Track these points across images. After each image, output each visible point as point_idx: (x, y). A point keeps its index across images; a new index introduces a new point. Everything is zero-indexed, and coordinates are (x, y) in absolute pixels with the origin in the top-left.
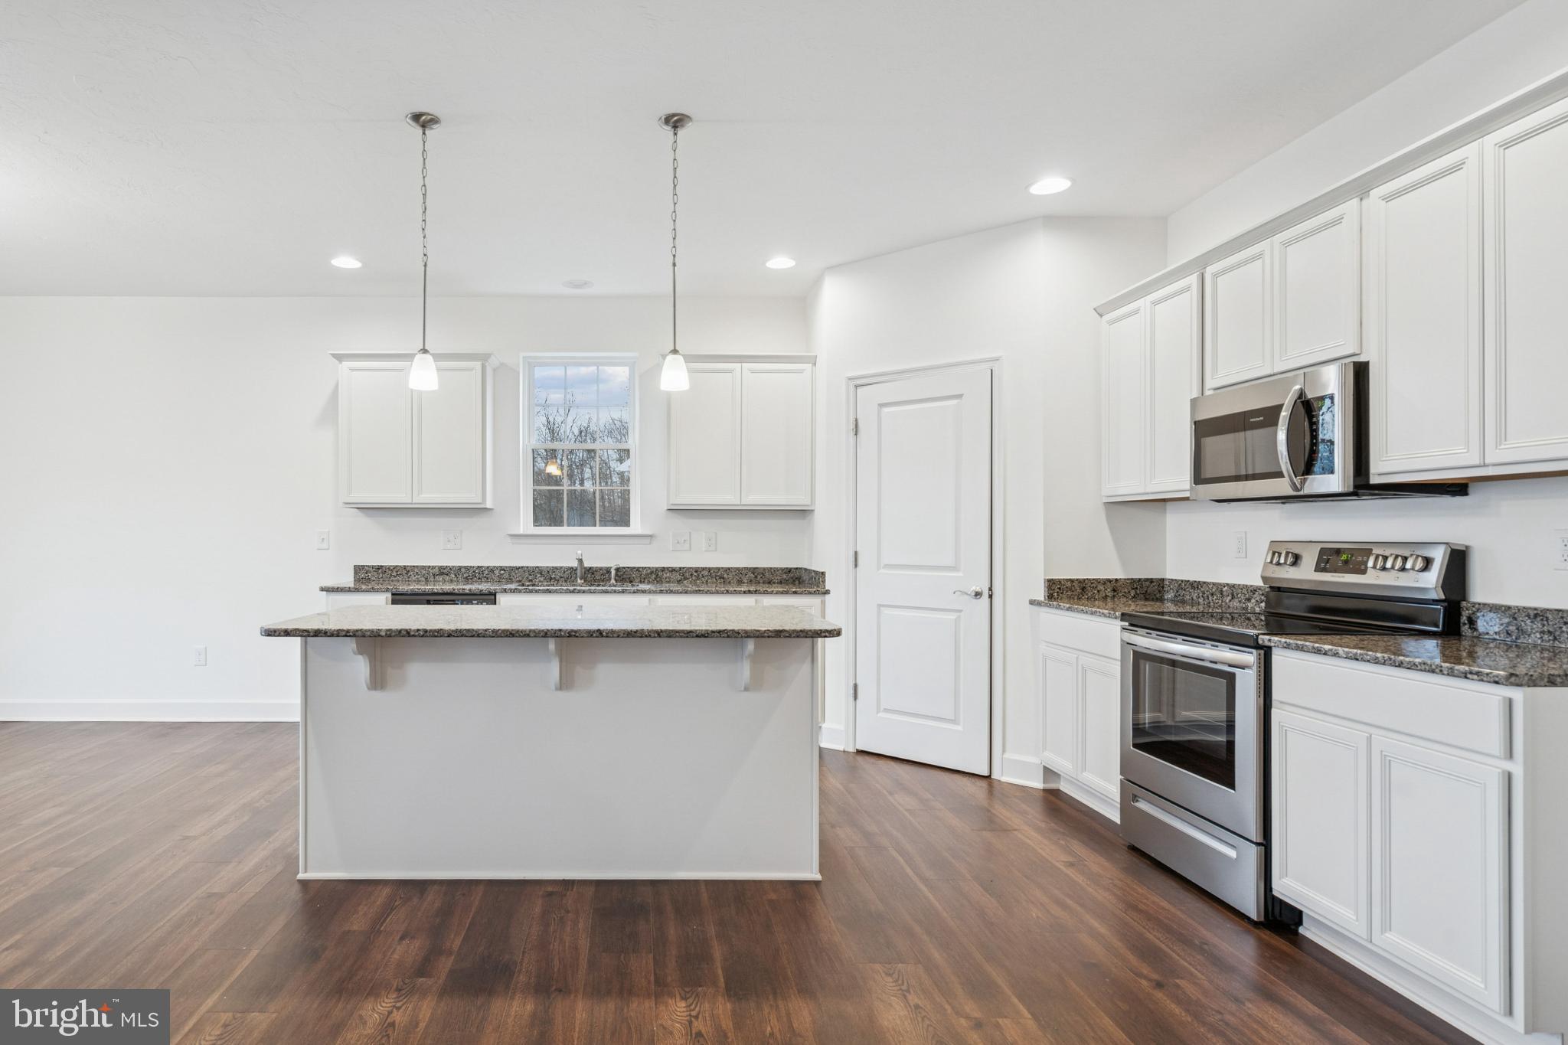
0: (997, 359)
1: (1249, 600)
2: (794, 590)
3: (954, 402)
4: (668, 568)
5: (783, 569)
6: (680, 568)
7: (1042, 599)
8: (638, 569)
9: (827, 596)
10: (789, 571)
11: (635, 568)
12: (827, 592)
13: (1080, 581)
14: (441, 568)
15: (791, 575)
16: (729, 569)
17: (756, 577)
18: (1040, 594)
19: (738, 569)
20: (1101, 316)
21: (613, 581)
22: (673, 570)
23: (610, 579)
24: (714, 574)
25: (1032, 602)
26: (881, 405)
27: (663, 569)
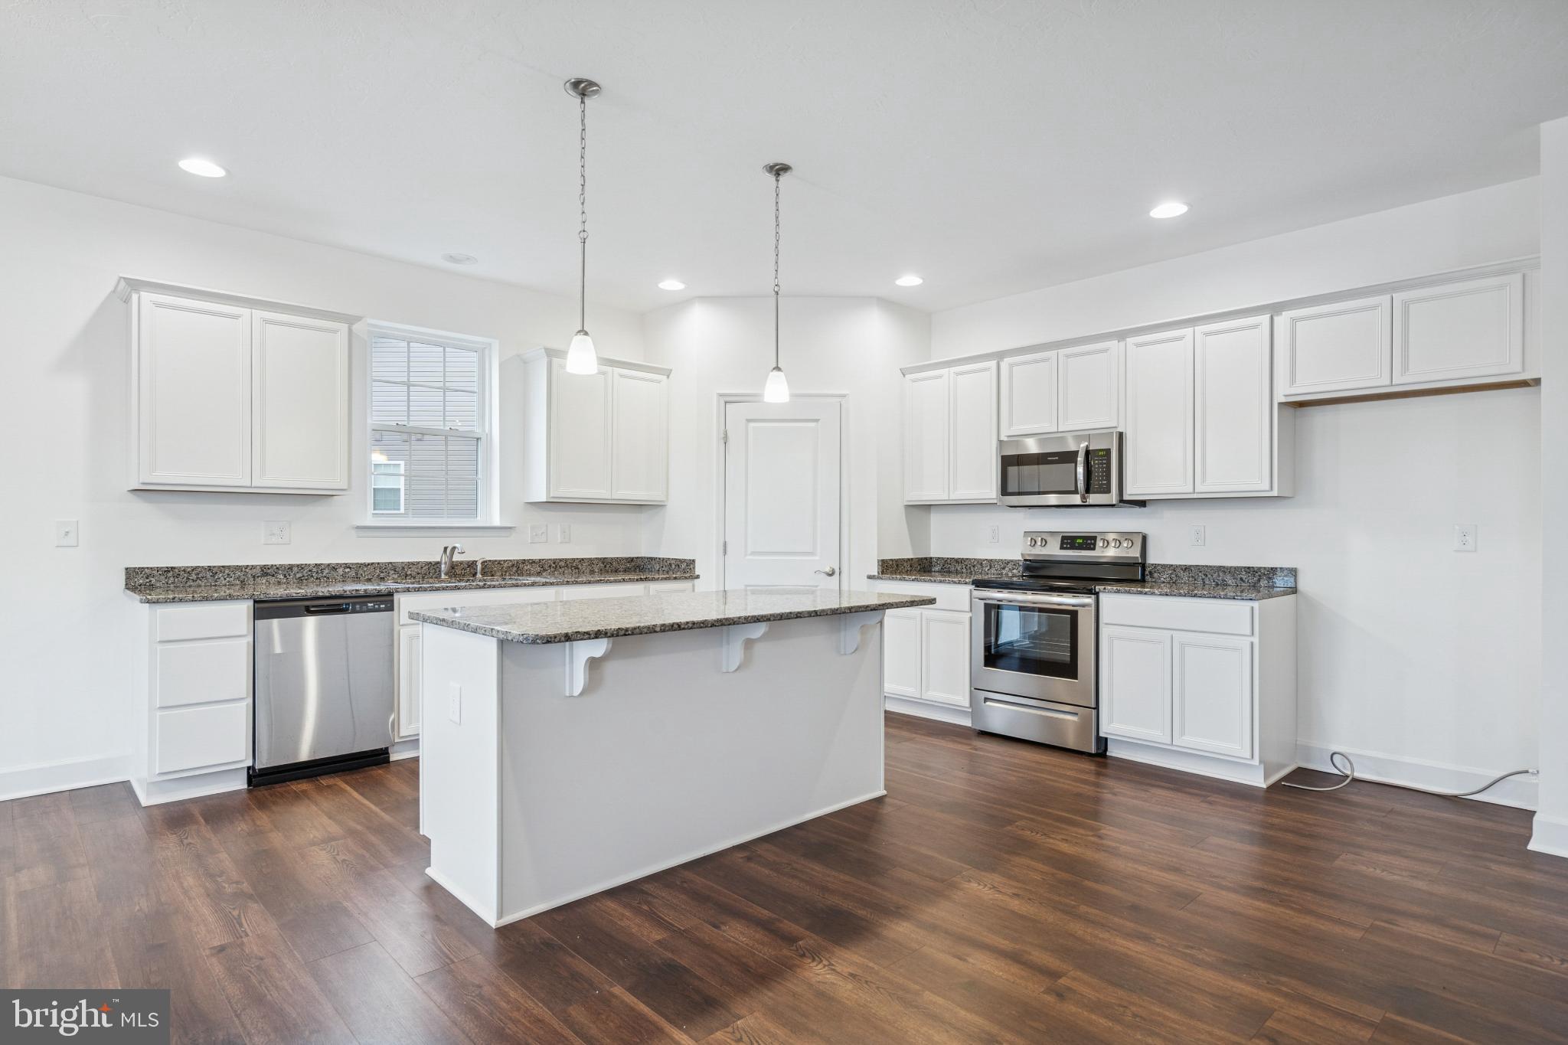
0: (844, 396)
1: (1004, 568)
2: (674, 576)
3: (813, 425)
4: (528, 560)
5: (627, 559)
6: (540, 560)
7: (876, 574)
8: (499, 562)
9: (696, 580)
10: (632, 560)
11: (496, 561)
12: (698, 577)
13: (897, 560)
14: (263, 567)
15: (633, 564)
16: (583, 559)
17: (605, 567)
18: (875, 572)
19: (590, 559)
20: (904, 375)
21: (479, 576)
22: (533, 562)
23: (476, 573)
24: (569, 565)
25: (870, 577)
26: (749, 421)
27: (524, 561)
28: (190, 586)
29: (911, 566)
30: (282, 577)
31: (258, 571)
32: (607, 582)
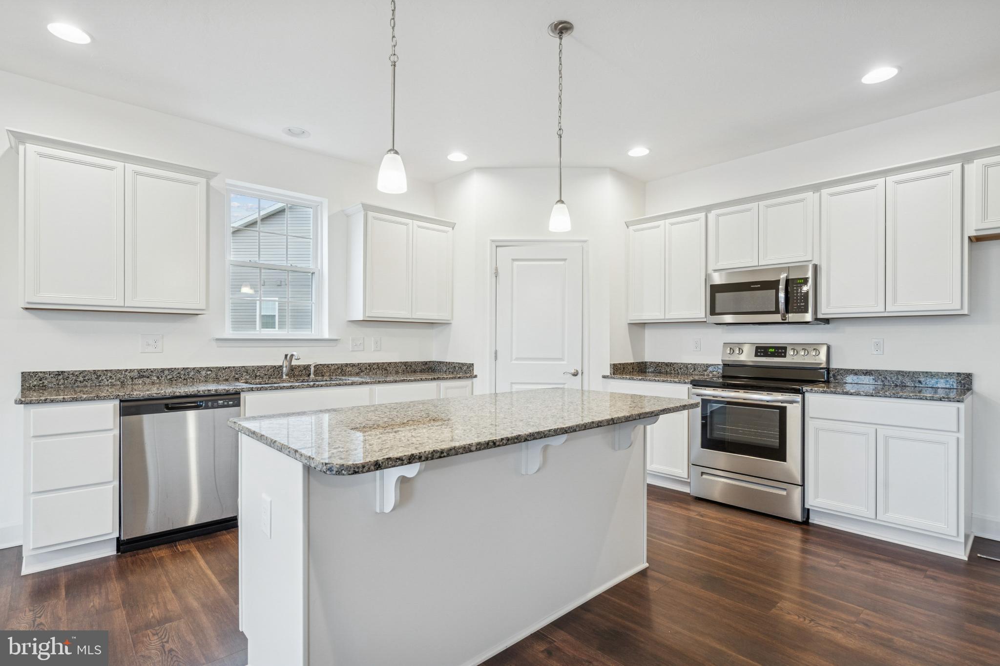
0: (585, 241)
1: (706, 371)
2: (459, 376)
3: (562, 263)
4: (350, 364)
5: (422, 363)
6: (358, 364)
7: (609, 374)
8: (328, 366)
9: (475, 379)
10: (426, 363)
11: (325, 364)
12: (476, 376)
14: (140, 371)
15: (427, 366)
16: (390, 363)
17: (407, 368)
18: (607, 372)
19: (396, 363)
20: (629, 227)
21: (312, 376)
22: (353, 365)
23: (310, 374)
24: (380, 367)
25: (604, 377)
26: (514, 260)
27: (347, 365)
28: (78, 387)
29: (633, 369)
30: (155, 378)
31: (135, 374)
32: (408, 381)
